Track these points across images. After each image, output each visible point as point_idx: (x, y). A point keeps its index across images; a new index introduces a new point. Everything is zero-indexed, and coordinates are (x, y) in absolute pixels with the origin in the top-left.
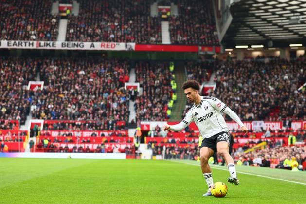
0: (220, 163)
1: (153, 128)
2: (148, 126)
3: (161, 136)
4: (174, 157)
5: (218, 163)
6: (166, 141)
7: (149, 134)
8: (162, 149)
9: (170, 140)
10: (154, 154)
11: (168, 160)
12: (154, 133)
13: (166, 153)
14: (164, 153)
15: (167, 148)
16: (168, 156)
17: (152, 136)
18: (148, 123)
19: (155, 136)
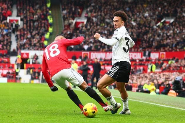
1: (31, 56)
2: (27, 54)
3: (39, 63)
7: (28, 61)
10: (33, 79)
11: (44, 84)
13: (42, 78)
14: (41, 77)
16: (44, 81)
17: (31, 63)
18: (27, 52)
19: (33, 63)
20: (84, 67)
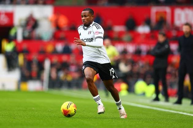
0: (174, 99)
1: (21, 20)
2: (10, 15)
3: (40, 39)
4: (69, 85)
5: (167, 100)
6: (50, 48)
7: (12, 32)
8: (41, 68)
9: (60, 47)
10: (25, 78)
11: (55, 92)
12: (23, 33)
13: (50, 77)
14: (45, 75)
15: (52, 65)
16: (55, 84)
17: (20, 38)
18: (9, 8)
19: (25, 39)
20: (159, 48)
